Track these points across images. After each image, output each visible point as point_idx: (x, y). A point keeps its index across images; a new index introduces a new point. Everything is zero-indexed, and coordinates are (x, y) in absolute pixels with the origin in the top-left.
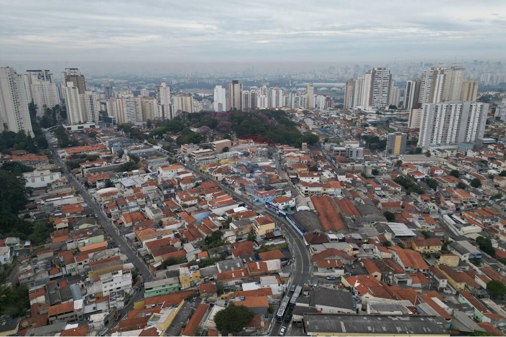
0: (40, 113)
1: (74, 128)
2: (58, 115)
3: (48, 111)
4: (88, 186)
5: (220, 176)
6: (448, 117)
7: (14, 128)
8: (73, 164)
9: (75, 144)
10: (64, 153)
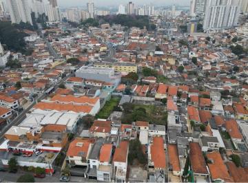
0: (37, 16)
1: (51, 23)
2: (44, 18)
3: (40, 16)
4: (49, 41)
5: (99, 37)
6: (218, 14)
7: (25, 21)
8: (46, 35)
9: (49, 28)
10: (43, 32)
